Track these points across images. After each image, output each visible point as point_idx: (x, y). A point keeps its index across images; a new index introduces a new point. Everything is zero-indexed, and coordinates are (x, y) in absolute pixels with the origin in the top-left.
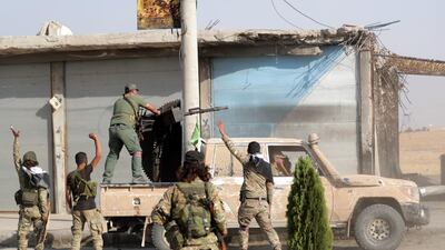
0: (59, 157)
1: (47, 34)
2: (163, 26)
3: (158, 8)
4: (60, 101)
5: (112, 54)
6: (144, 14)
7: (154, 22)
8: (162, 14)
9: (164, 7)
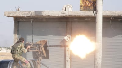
0: (68, 61)
1: (65, 10)
2: (89, 10)
3: (88, 2)
4: (69, 38)
5: (89, 19)
6: (82, 5)
7: (86, 8)
8: (90, 5)
9: (90, 2)
